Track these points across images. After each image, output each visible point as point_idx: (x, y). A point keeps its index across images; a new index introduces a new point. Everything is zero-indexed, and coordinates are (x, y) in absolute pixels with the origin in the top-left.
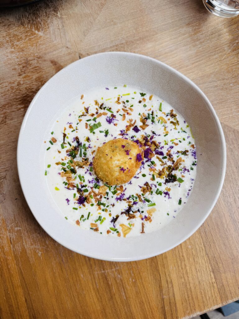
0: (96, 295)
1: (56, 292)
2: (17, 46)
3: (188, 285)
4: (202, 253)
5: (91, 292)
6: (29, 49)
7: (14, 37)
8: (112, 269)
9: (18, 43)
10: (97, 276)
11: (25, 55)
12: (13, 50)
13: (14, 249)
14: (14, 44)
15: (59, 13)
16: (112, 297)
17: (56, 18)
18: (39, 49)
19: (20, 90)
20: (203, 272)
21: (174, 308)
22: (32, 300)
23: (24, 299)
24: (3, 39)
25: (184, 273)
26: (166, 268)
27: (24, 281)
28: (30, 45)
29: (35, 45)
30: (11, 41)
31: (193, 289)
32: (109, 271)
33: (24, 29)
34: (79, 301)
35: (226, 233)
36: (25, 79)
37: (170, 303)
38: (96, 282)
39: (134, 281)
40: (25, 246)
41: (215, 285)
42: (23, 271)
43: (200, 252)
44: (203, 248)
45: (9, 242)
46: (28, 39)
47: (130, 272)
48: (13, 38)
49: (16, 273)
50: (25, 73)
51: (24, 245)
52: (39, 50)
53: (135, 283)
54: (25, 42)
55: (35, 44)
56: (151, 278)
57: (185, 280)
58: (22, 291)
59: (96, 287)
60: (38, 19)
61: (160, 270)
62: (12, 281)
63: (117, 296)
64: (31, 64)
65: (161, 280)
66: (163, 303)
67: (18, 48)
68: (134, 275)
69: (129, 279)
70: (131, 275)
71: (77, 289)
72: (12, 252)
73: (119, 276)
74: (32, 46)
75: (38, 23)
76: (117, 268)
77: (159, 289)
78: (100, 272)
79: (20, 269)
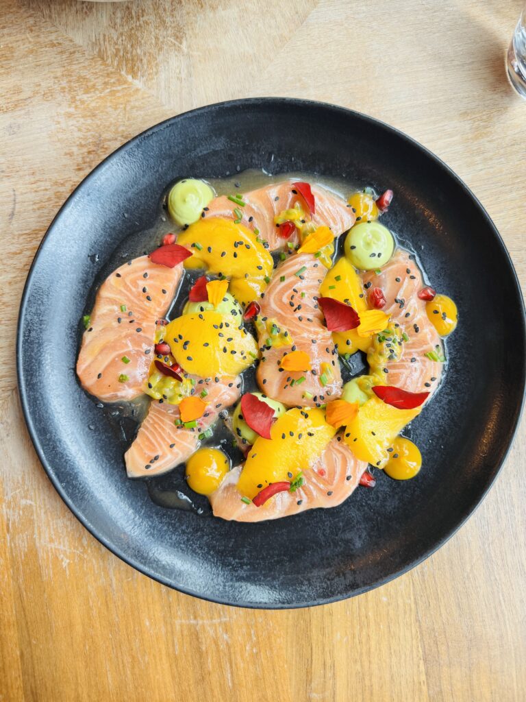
0: (171, 670)
1: (87, 647)
2: (83, 102)
3: (367, 678)
4: (407, 616)
5: (161, 659)
6: (107, 113)
7: (78, 81)
8: (212, 618)
9: (85, 97)
10: (178, 628)
11: (98, 126)
12: (72, 110)
13: (13, 545)
14: (78, 98)
15: (184, 43)
16: (202, 680)
17: (176, 52)
18: (128, 118)
20: (403, 656)
22: (34, 657)
23: (18, 653)
24: (55, 83)
25: (364, 651)
26: (327, 636)
27: (25, 614)
28: (110, 106)
29: (121, 106)
30: (70, 91)
31: (376, 687)
32: (205, 621)
33: (102, 67)
34: (133, 674)
35: (467, 582)
38: (176, 641)
39: (254, 651)
40: (37, 541)
41: (424, 688)
42: (24, 593)
43: (405, 613)
44: (413, 606)
45: (5, 528)
46: (108, 90)
47: (250, 632)
48: (77, 85)
49: (10, 595)
51: (35, 539)
52: (128, 120)
53: (255, 657)
54: (100, 97)
55: (122, 104)
56: (292, 651)
57: (362, 666)
58: (16, 635)
59: (174, 650)
60: (136, 49)
61: (314, 637)
63: (214, 678)
65: (312, 659)
67: (85, 109)
68: (258, 639)
69: (245, 646)
70: (251, 639)
71: (132, 650)
72: (8, 550)
73: (225, 636)
74: (116, 109)
75: (135, 58)
76: (225, 619)
77: (304, 678)
78: (187, 621)
79: (19, 588)
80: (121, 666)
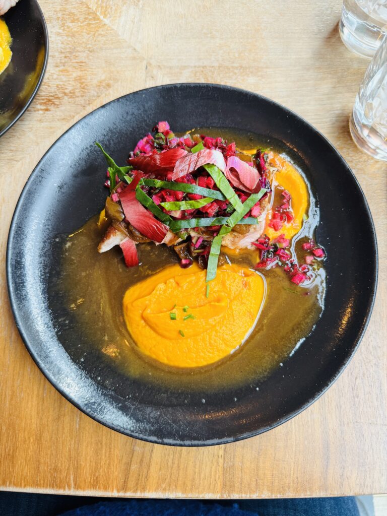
2: (68, 27)
6: (82, 36)
7: (69, 15)
9: (71, 25)
12: (61, 31)
14: (66, 24)
16: (58, 418)
24: (54, 14)
29: (92, 33)
30: (62, 20)
33: (86, 9)
41: (221, 461)
48: (67, 17)
54: (80, 26)
63: (67, 419)
64: (77, 56)
67: (69, 31)
74: (88, 34)
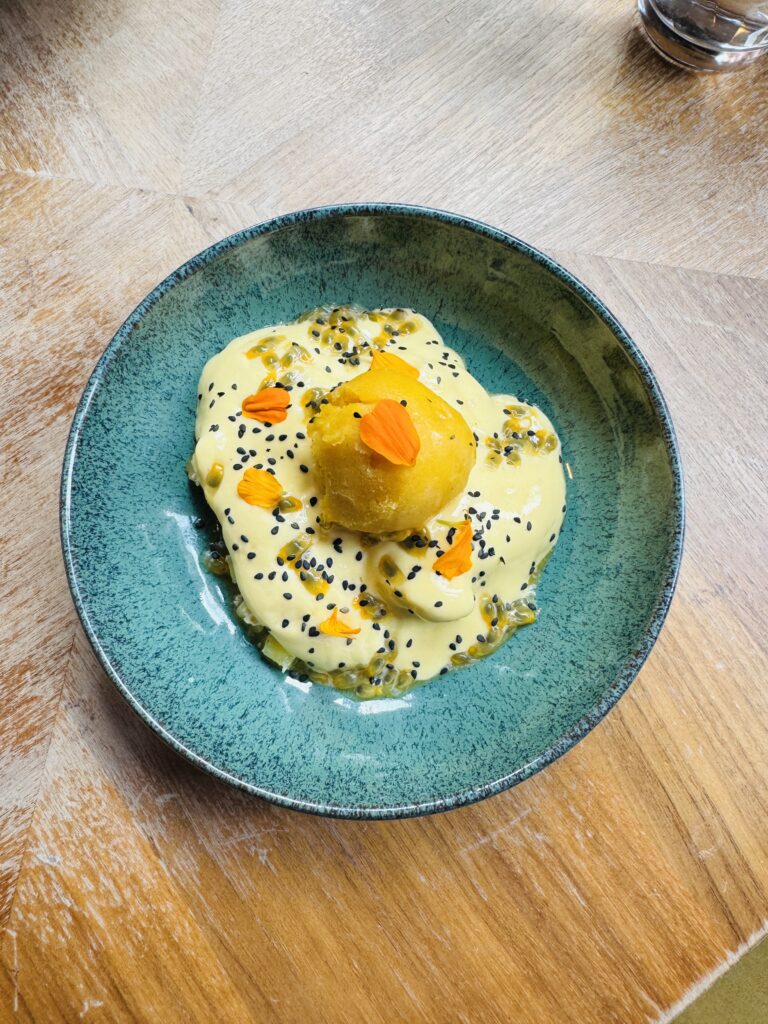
0: (490, 928)
1: (355, 963)
3: (760, 789)
5: (468, 921)
8: (507, 821)
10: (468, 861)
11: (18, 251)
13: (174, 872)
15: (81, 99)
17: (76, 114)
19: (37, 362)
21: (747, 878)
25: (734, 753)
26: (674, 758)
27: (241, 966)
32: (500, 831)
34: (440, 966)
36: (39, 324)
37: (727, 866)
38: (475, 882)
39: (590, 835)
42: (225, 935)
43: (757, 670)
44: (763, 656)
45: (151, 853)
46: (9, 200)
47: (570, 811)
49: (206, 949)
50: (34, 306)
51: (202, 845)
52: (55, 225)
53: (595, 843)
55: (36, 209)
56: (641, 806)
57: (745, 777)
58: (243, 1006)
59: (480, 898)
60: (21, 133)
61: (658, 771)
62: (198, 984)
65: (673, 804)
66: (705, 875)
68: (585, 815)
69: (573, 835)
70: (576, 820)
71: (421, 930)
72: (171, 884)
73: (540, 837)
75: (26, 145)
76: (526, 812)
77: (677, 836)
78: (477, 845)
79: (214, 931)
80: (417, 964)
